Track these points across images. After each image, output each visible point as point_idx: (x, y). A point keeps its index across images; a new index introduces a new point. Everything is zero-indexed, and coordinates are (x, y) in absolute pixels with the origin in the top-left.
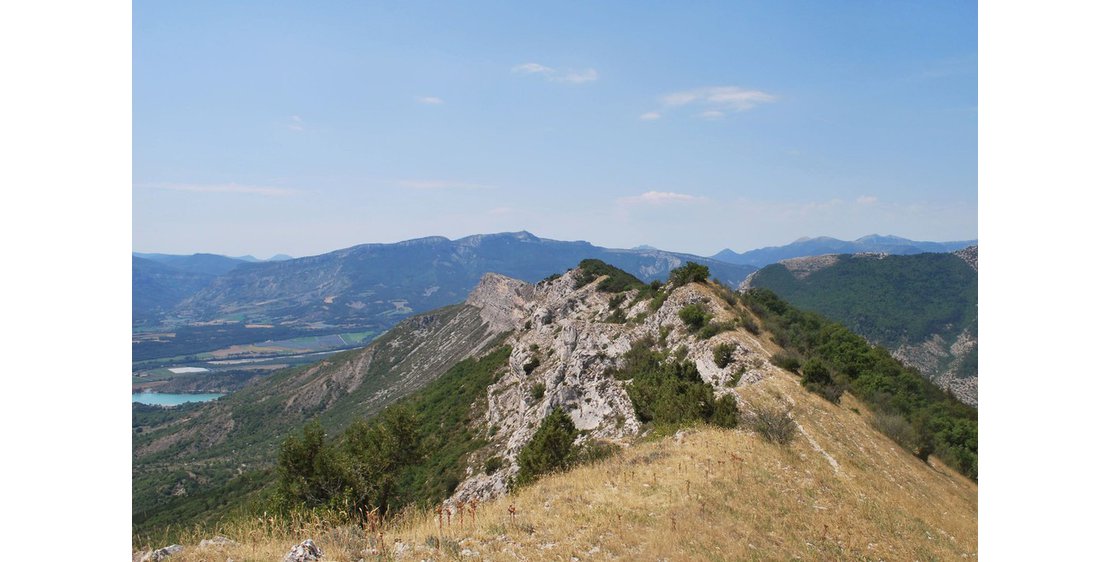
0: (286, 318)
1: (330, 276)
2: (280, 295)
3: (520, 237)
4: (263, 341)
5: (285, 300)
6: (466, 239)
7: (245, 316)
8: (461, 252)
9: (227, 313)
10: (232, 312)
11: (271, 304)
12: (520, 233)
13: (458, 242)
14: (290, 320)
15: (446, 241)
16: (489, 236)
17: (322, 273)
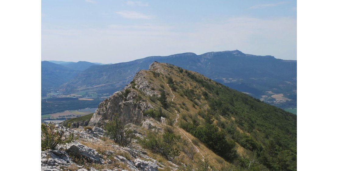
0: (105, 94)
1: (133, 73)
2: (107, 82)
3: (234, 53)
4: (84, 108)
5: (109, 85)
6: (205, 54)
7: (87, 92)
8: (202, 61)
9: (78, 91)
10: (81, 90)
11: (102, 87)
12: (235, 51)
13: (201, 56)
14: (106, 96)
15: (194, 55)
16: (217, 53)
17: (129, 71)
